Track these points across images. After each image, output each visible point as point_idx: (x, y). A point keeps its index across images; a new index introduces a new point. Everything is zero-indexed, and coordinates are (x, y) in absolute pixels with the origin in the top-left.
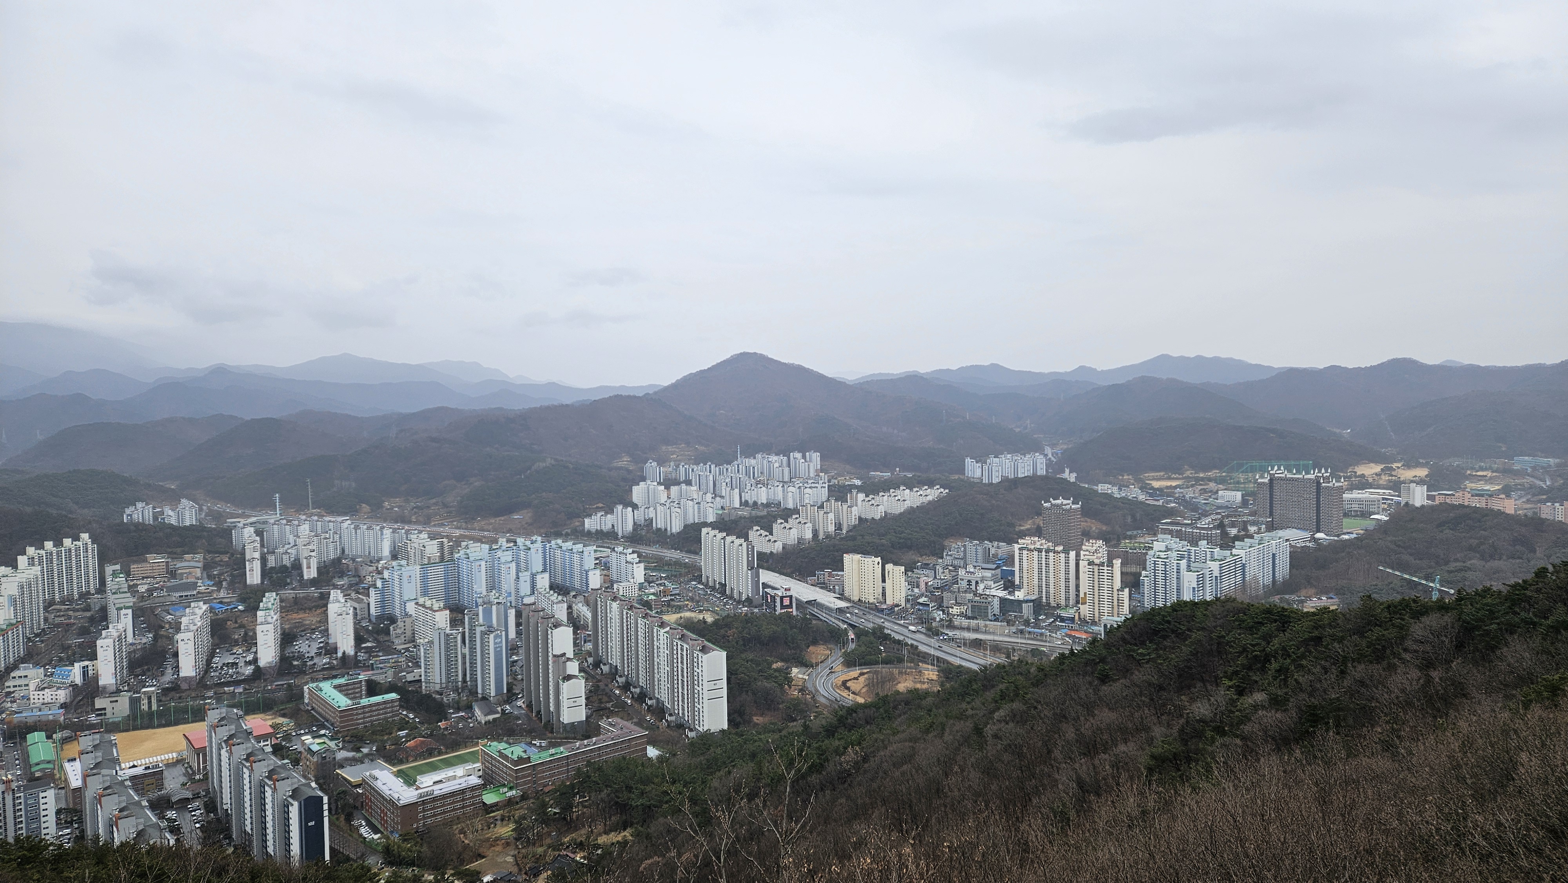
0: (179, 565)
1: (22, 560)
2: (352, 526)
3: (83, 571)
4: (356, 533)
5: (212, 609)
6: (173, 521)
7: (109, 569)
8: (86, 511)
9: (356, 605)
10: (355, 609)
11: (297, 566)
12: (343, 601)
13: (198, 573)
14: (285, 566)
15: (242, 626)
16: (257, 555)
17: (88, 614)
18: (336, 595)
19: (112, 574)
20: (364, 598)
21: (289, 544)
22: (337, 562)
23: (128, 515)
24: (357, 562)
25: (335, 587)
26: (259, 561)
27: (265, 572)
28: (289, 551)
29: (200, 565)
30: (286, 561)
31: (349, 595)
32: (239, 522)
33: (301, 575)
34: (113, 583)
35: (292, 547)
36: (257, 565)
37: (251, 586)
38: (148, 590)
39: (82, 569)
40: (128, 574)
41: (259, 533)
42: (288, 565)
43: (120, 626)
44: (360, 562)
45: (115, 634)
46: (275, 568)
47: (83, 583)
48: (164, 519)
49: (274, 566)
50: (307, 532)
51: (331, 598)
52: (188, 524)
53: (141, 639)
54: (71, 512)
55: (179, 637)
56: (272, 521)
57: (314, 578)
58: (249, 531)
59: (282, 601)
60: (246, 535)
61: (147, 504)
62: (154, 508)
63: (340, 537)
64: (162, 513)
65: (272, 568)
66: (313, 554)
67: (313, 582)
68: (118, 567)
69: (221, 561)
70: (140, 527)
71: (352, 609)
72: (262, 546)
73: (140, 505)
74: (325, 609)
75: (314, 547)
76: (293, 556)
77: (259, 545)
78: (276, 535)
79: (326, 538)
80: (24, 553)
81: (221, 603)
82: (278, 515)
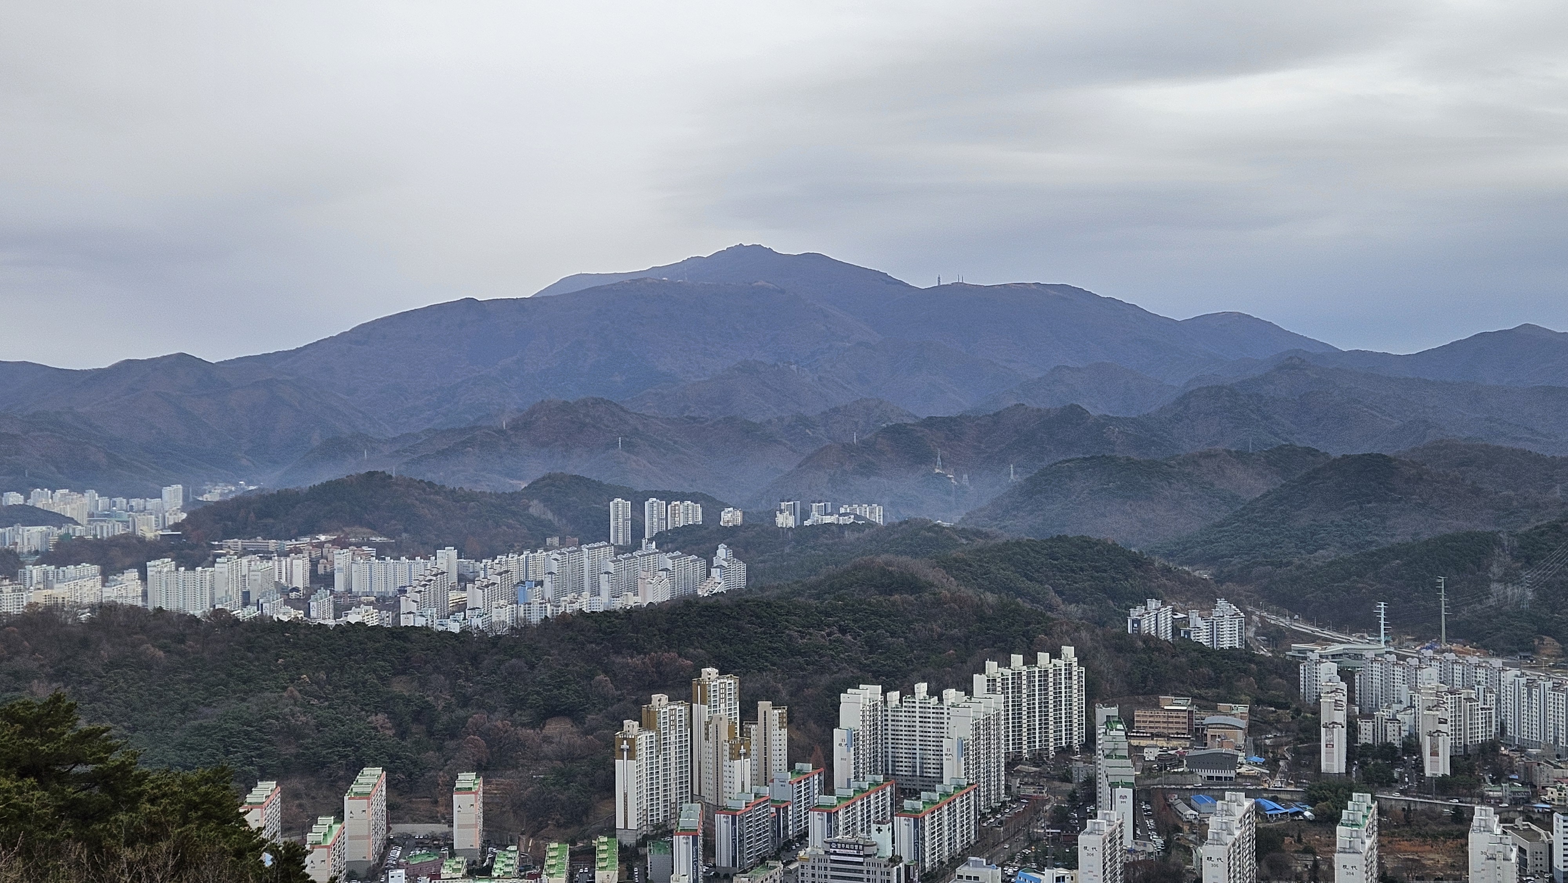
0: (1210, 719)
1: (980, 682)
2: (1523, 680)
3: (1063, 711)
4: (1530, 694)
5: (1258, 810)
6: (1203, 639)
7: (1102, 712)
8: (1072, 608)
9: (1526, 845)
10: (1522, 850)
11: (1412, 746)
12: (1498, 831)
13: (1240, 738)
14: (1390, 745)
15: (1309, 850)
16: (1340, 717)
17: (1069, 787)
18: (1483, 815)
19: (1106, 723)
20: (1542, 832)
21: (1401, 702)
22: (1489, 749)
23: (1134, 621)
24: (1530, 756)
25: (1484, 800)
26: (1345, 730)
27: (1353, 753)
28: (1398, 717)
29: (1243, 724)
30: (1394, 737)
31: (1512, 821)
32: (1313, 651)
33: (1419, 767)
34: (1107, 738)
35: (1405, 709)
36: (1340, 736)
37: (1328, 775)
38: (1159, 758)
39: (1063, 707)
40: (1130, 724)
41: (1346, 675)
42: (1397, 744)
43: (1115, 815)
44: (1537, 756)
45: (1107, 830)
46: (1373, 745)
47: (1064, 732)
48: (1188, 633)
49: (1371, 742)
50: (1435, 683)
51: (1475, 822)
52: (1226, 646)
53: (1145, 845)
54: (1051, 608)
55: (1204, 851)
56: (1370, 655)
57: (1444, 776)
58: (1328, 669)
59: (1381, 812)
60: (1323, 678)
61: (1164, 604)
62: (1174, 611)
63: (1498, 700)
64: (1186, 621)
65: (1366, 745)
66: (1443, 727)
67: (1443, 786)
68: (1114, 711)
69: (1278, 721)
70: (1151, 643)
71: (1515, 850)
72: (1351, 700)
73: (1153, 604)
74: (1463, 841)
75: (1448, 716)
76: (1407, 728)
77: (1345, 699)
78: (1377, 682)
79: (1469, 699)
80: (982, 671)
81: (1275, 799)
82: (1383, 645)
